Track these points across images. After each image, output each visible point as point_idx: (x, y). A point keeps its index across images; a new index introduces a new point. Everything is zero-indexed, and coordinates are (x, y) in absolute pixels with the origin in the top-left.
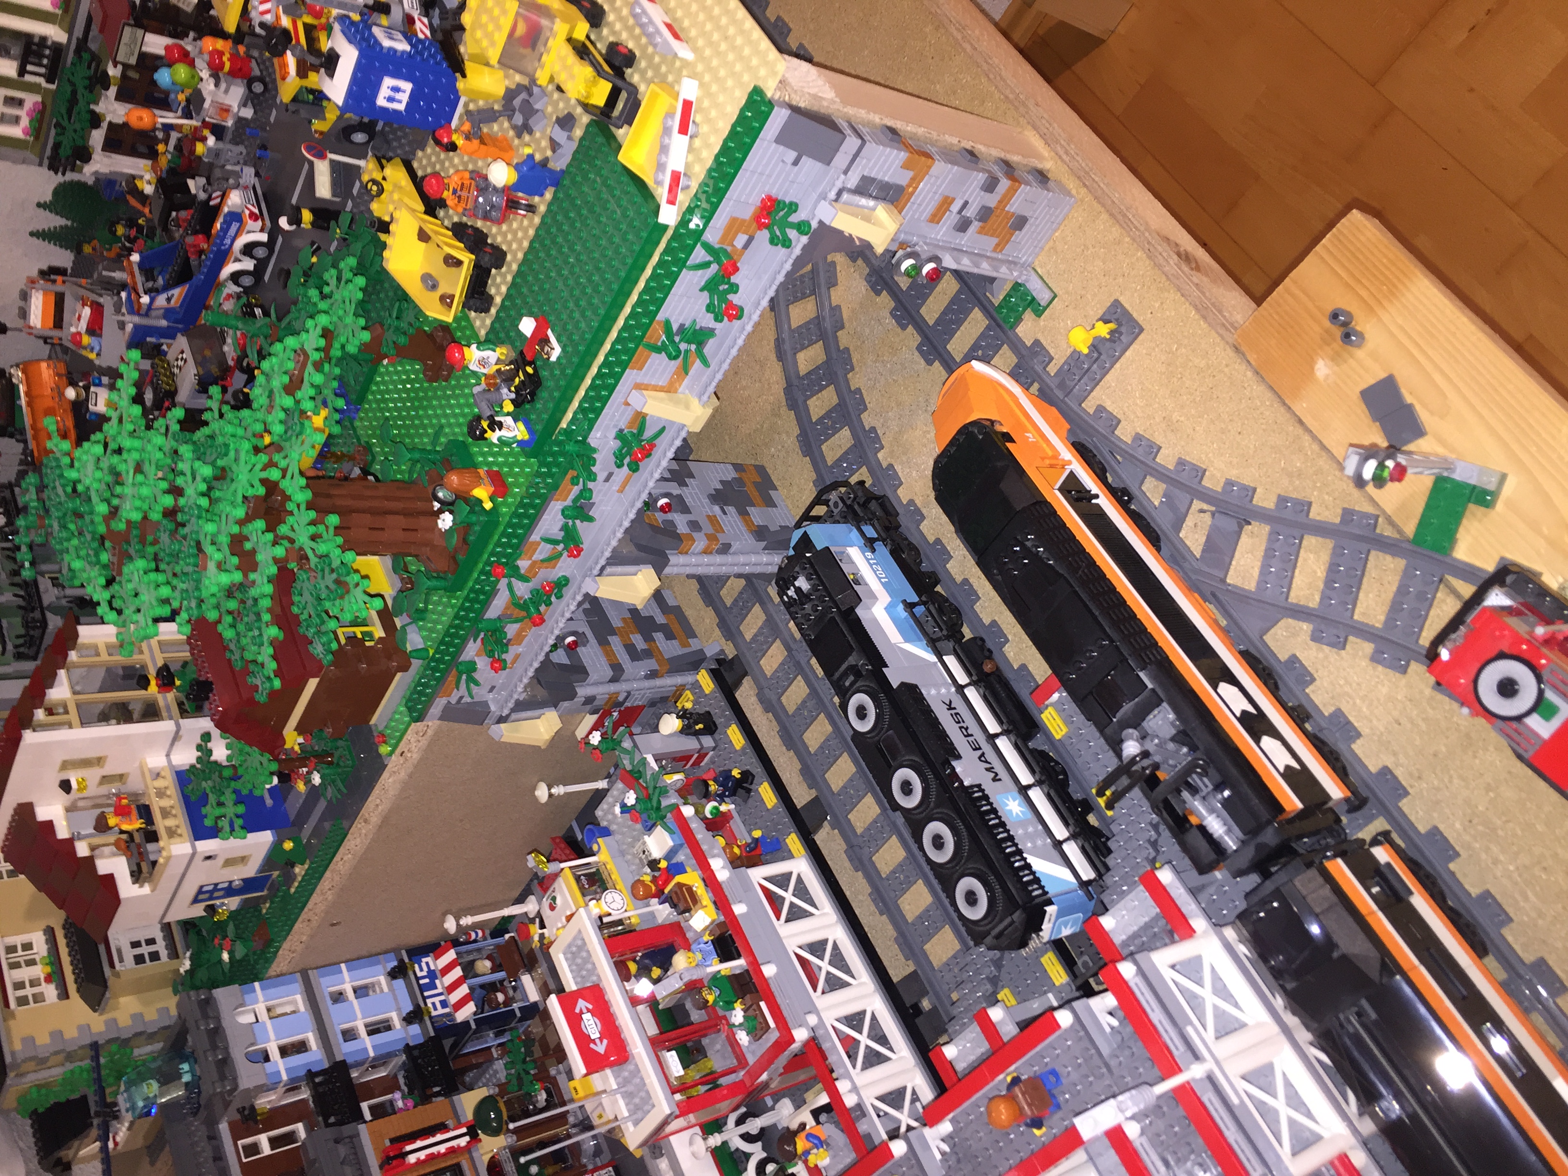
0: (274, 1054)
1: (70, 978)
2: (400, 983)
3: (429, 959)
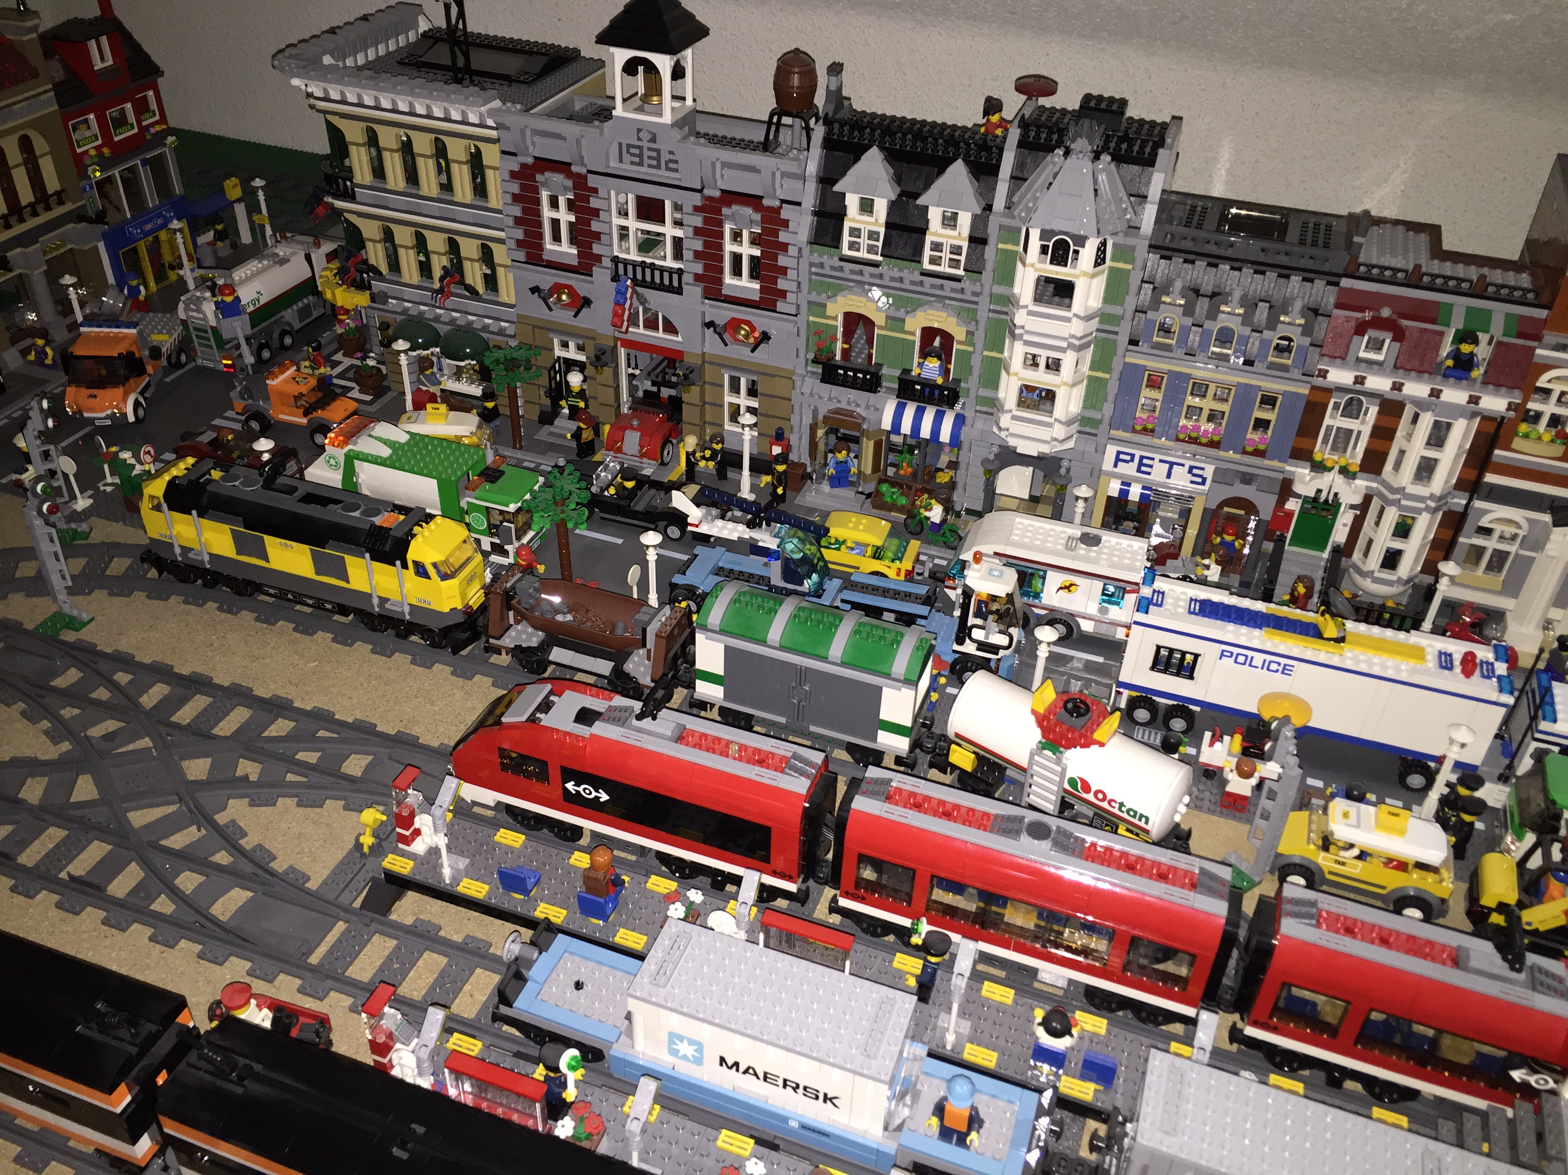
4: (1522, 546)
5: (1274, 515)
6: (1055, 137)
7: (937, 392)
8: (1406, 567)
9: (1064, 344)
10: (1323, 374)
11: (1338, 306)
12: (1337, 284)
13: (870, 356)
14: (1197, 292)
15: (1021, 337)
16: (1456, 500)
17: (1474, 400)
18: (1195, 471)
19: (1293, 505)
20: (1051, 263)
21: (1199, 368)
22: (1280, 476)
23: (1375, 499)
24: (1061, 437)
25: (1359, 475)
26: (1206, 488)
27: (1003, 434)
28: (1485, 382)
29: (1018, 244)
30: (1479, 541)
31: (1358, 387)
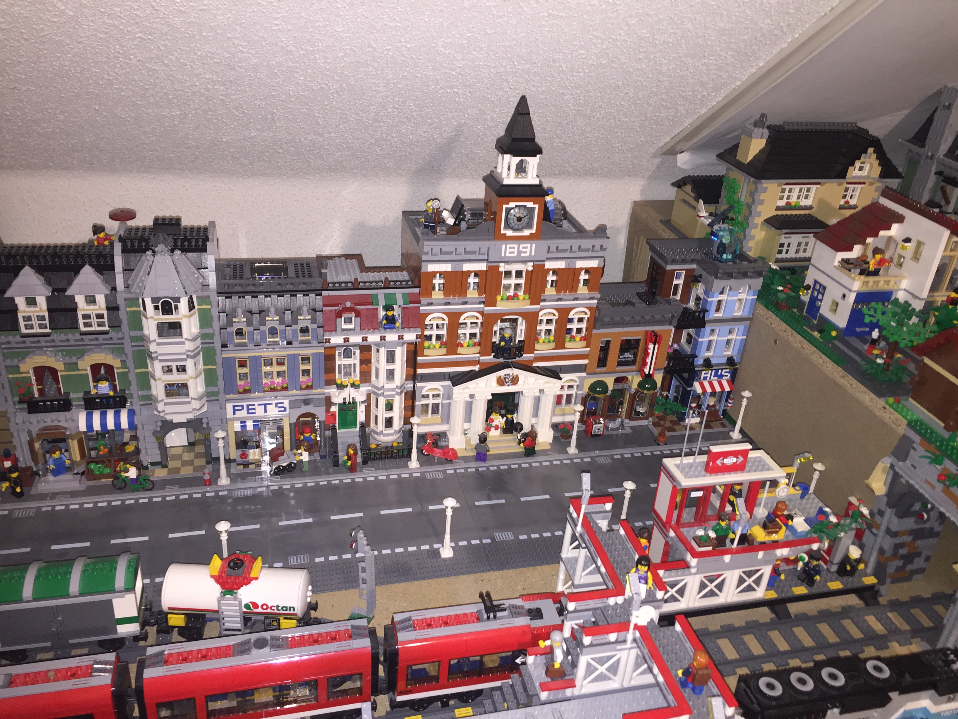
0: (721, 297)
1: (784, 213)
2: (724, 360)
3: (728, 377)
4: (443, 399)
5: (327, 416)
6: (143, 244)
7: (111, 400)
8: (397, 424)
9: (184, 357)
10: (328, 341)
11: (325, 305)
12: (321, 295)
13: (59, 389)
14: (251, 312)
15: (156, 358)
16: (408, 386)
17: (401, 337)
18: (279, 405)
19: (334, 409)
20: (163, 314)
21: (264, 352)
22: (323, 396)
23: (372, 395)
24: (198, 407)
25: (361, 385)
26: (287, 412)
27: (162, 414)
28: (403, 328)
29: (139, 306)
30: (424, 402)
31: (347, 343)
